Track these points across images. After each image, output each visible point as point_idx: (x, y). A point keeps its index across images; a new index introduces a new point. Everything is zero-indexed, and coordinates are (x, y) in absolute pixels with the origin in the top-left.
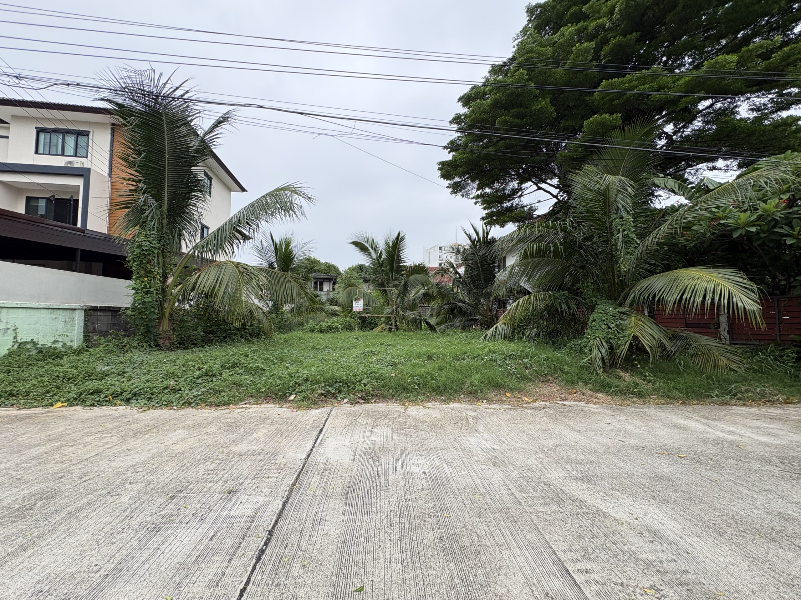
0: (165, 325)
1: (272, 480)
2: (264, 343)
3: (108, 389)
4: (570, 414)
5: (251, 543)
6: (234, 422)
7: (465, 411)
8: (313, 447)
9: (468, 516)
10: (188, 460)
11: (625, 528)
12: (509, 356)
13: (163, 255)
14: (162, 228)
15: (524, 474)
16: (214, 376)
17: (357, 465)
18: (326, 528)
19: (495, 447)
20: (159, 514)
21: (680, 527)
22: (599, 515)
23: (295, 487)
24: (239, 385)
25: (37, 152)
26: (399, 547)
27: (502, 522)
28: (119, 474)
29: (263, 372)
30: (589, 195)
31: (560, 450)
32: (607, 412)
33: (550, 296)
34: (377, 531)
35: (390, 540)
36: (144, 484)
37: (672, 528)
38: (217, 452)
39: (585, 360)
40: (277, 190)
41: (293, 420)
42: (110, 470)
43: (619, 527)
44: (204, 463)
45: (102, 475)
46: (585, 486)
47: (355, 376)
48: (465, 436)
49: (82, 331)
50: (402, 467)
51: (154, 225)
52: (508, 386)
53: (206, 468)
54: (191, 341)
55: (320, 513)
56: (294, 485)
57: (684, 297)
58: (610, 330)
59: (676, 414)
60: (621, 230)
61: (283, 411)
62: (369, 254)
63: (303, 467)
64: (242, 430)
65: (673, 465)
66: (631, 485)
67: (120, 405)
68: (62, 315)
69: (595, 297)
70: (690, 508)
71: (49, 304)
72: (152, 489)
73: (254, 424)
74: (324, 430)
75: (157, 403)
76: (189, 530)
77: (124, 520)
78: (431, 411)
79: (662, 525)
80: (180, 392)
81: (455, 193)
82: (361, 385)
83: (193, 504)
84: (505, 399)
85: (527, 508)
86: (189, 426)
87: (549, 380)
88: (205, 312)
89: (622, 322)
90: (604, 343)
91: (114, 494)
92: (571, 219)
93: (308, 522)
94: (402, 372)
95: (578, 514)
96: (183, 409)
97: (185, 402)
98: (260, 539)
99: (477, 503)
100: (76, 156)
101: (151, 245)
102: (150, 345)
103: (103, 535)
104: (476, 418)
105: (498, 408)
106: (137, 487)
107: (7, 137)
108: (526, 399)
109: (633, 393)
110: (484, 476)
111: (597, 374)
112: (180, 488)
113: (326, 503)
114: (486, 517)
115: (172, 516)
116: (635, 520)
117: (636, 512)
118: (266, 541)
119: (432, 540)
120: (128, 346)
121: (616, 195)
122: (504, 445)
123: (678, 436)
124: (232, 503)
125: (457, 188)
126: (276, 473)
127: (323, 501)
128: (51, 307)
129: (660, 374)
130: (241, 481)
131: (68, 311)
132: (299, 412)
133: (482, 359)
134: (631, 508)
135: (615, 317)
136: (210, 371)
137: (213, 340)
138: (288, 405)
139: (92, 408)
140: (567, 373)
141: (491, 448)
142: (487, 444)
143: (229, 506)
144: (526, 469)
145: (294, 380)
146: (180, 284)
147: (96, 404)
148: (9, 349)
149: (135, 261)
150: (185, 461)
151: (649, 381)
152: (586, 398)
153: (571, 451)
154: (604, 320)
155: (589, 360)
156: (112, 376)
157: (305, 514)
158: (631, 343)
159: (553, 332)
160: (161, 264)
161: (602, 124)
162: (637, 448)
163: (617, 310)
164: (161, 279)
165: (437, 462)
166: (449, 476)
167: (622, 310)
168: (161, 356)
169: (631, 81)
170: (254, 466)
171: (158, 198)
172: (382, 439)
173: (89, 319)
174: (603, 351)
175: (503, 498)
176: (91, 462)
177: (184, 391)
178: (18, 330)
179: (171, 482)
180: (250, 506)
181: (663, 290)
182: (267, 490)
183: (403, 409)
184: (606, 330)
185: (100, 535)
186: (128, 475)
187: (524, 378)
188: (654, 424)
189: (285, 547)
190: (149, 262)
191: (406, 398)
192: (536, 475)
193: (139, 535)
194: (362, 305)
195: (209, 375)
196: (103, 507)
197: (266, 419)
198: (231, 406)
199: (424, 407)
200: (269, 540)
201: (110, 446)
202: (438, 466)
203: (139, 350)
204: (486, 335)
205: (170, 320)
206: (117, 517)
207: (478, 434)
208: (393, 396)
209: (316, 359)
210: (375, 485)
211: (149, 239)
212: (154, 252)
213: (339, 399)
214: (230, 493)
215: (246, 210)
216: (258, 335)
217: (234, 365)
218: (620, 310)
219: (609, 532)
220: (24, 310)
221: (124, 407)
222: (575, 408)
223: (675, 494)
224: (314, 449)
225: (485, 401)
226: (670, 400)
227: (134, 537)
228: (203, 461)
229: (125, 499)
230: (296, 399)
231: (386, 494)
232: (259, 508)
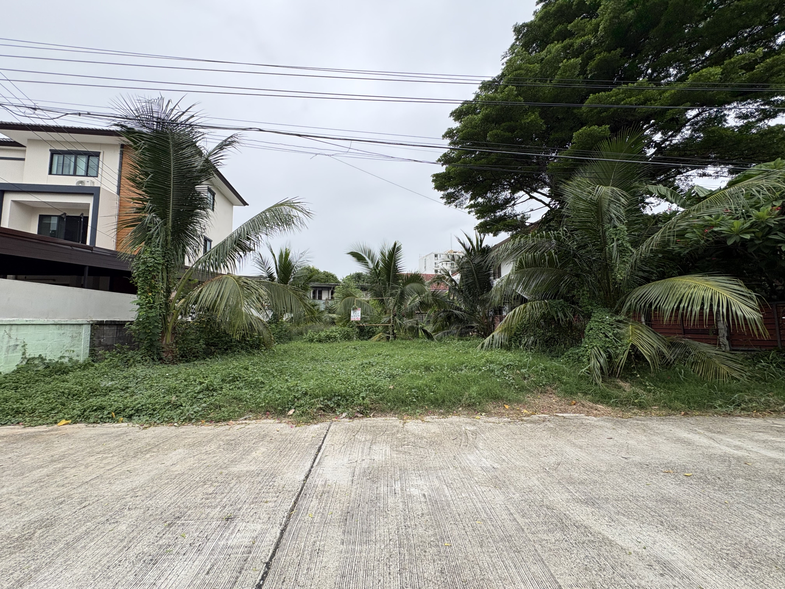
0: (168, 339)
1: (270, 504)
2: (264, 355)
3: (111, 406)
4: (571, 428)
5: (248, 577)
6: (233, 440)
7: (464, 425)
8: (312, 467)
9: (470, 545)
10: (187, 482)
11: (633, 559)
12: (506, 367)
13: (167, 270)
14: (167, 244)
15: (526, 497)
16: (214, 390)
17: (355, 487)
18: (325, 560)
19: (496, 465)
20: (156, 544)
21: (691, 557)
22: (605, 543)
23: (293, 512)
24: (239, 399)
25: (50, 173)
26: (399, 582)
27: (505, 552)
28: (119, 499)
29: (263, 386)
30: (581, 205)
31: (562, 469)
32: (609, 425)
33: (546, 304)
34: (376, 563)
35: (390, 573)
36: (142, 510)
37: (682, 558)
38: (216, 473)
39: (583, 370)
40: (277, 205)
41: (291, 437)
42: (110, 494)
43: (627, 558)
44: (203, 486)
45: (102, 500)
46: (589, 509)
47: (353, 389)
48: (464, 454)
49: (88, 345)
50: (402, 490)
51: (159, 242)
52: (507, 398)
53: (205, 491)
54: (193, 354)
55: (318, 543)
56: (292, 510)
57: (682, 306)
58: (607, 339)
59: (679, 427)
60: (615, 239)
61: (282, 426)
62: (366, 264)
63: (301, 490)
64: (241, 449)
65: (679, 485)
66: (637, 508)
67: (122, 422)
68: (69, 331)
69: (591, 305)
70: (701, 535)
71: (57, 320)
72: (150, 515)
73: (253, 442)
74: (323, 447)
75: (158, 419)
76: (186, 563)
77: (121, 550)
78: (430, 425)
79: (673, 555)
80: (181, 408)
81: (449, 203)
82: (359, 399)
83: (191, 533)
84: (504, 411)
85: (530, 536)
86: (189, 445)
87: (548, 390)
88: (207, 325)
89: (619, 331)
90: (602, 353)
91: (112, 521)
92: (565, 229)
93: (306, 553)
94: (399, 384)
95: (584, 543)
96: (184, 425)
97: (186, 419)
98: (258, 572)
99: (479, 530)
100: (87, 175)
101: (156, 261)
102: (153, 359)
103: (100, 568)
104: (474, 433)
105: (497, 421)
106: (135, 513)
107: (23, 159)
108: (525, 411)
109: (634, 404)
110: (485, 499)
111: (596, 384)
112: (178, 515)
113: (324, 530)
114: (488, 546)
115: (170, 546)
116: (644, 550)
117: (644, 540)
118: (263, 575)
119: (433, 573)
120: (132, 360)
121: (609, 205)
122: (504, 463)
123: (683, 451)
124: (230, 531)
125: (450, 199)
126: (274, 497)
127: (321, 529)
128: (59, 322)
129: (660, 384)
130: (239, 506)
131: (75, 326)
132: (298, 428)
133: (480, 370)
134: (638, 535)
135: (612, 325)
136: (210, 385)
137: (215, 352)
138: (287, 420)
139: (95, 425)
140: (565, 384)
141: (491, 467)
142: (487, 463)
143: (227, 534)
144: (528, 490)
145: (294, 394)
146: (183, 297)
147: (99, 421)
148: (17, 365)
149: (140, 277)
150: (184, 484)
151: (650, 391)
152: (586, 409)
153: (573, 469)
154: (601, 329)
155: (587, 370)
156: (116, 391)
157: (303, 544)
158: (629, 352)
159: (549, 340)
160: (165, 279)
161: (590, 135)
162: (640, 465)
163: (614, 318)
164: (165, 294)
165: (437, 483)
166: (450, 499)
167: (619, 318)
168: (164, 370)
169: (617, 94)
170: (253, 488)
171: (163, 216)
172: (381, 457)
173: (95, 334)
174: (602, 361)
175: (505, 524)
176: (92, 486)
177: (185, 407)
178: (26, 347)
179: (170, 508)
180: (248, 535)
181: (659, 298)
182: (265, 517)
183: (402, 423)
184: (604, 339)
185: (96, 569)
186: (127, 500)
187: (522, 389)
188: (656, 438)
189: (283, 582)
190: (154, 277)
191: (404, 411)
192: (538, 498)
193: (136, 568)
194: (360, 314)
195: (210, 389)
196: (101, 537)
197: (265, 436)
198: (231, 421)
199: (422, 421)
200: (266, 573)
201: (111, 467)
202: (438, 488)
203: (143, 364)
204: (483, 344)
205: (173, 334)
206: (115, 548)
207: (477, 451)
208: (392, 410)
209: (315, 371)
210: (373, 509)
211: (154, 256)
212: (158, 268)
213: (338, 414)
214: (227, 519)
215: (246, 226)
216: (258, 347)
217: (235, 379)
218: (617, 319)
219: (616, 564)
220: (33, 327)
221: (126, 424)
222: (576, 421)
223: (683, 519)
224: (312, 469)
225: (484, 414)
226: (672, 410)
227: (130, 571)
228: (202, 483)
229: (123, 527)
230: (295, 414)
231: (385, 520)
232: (257, 537)
